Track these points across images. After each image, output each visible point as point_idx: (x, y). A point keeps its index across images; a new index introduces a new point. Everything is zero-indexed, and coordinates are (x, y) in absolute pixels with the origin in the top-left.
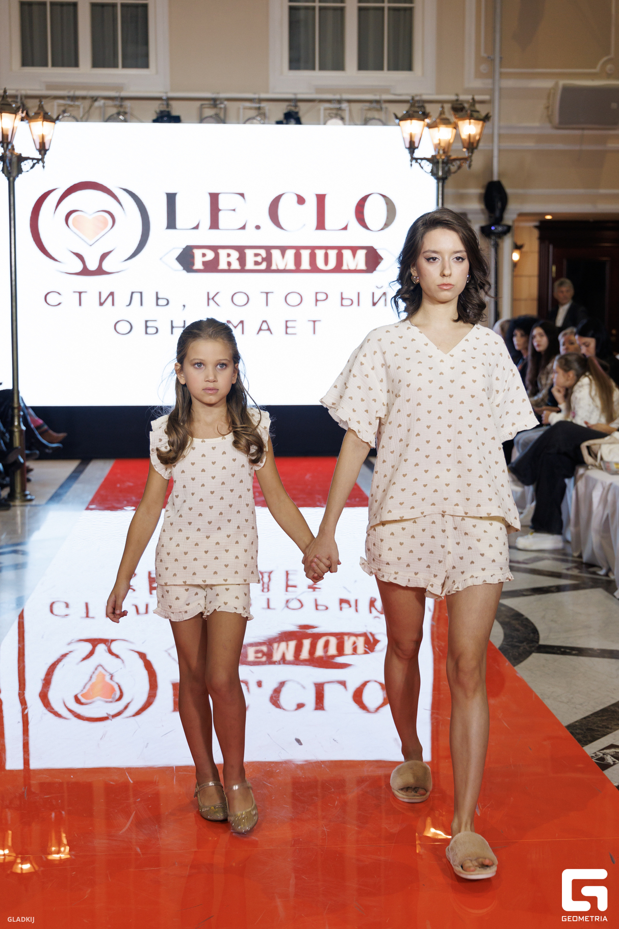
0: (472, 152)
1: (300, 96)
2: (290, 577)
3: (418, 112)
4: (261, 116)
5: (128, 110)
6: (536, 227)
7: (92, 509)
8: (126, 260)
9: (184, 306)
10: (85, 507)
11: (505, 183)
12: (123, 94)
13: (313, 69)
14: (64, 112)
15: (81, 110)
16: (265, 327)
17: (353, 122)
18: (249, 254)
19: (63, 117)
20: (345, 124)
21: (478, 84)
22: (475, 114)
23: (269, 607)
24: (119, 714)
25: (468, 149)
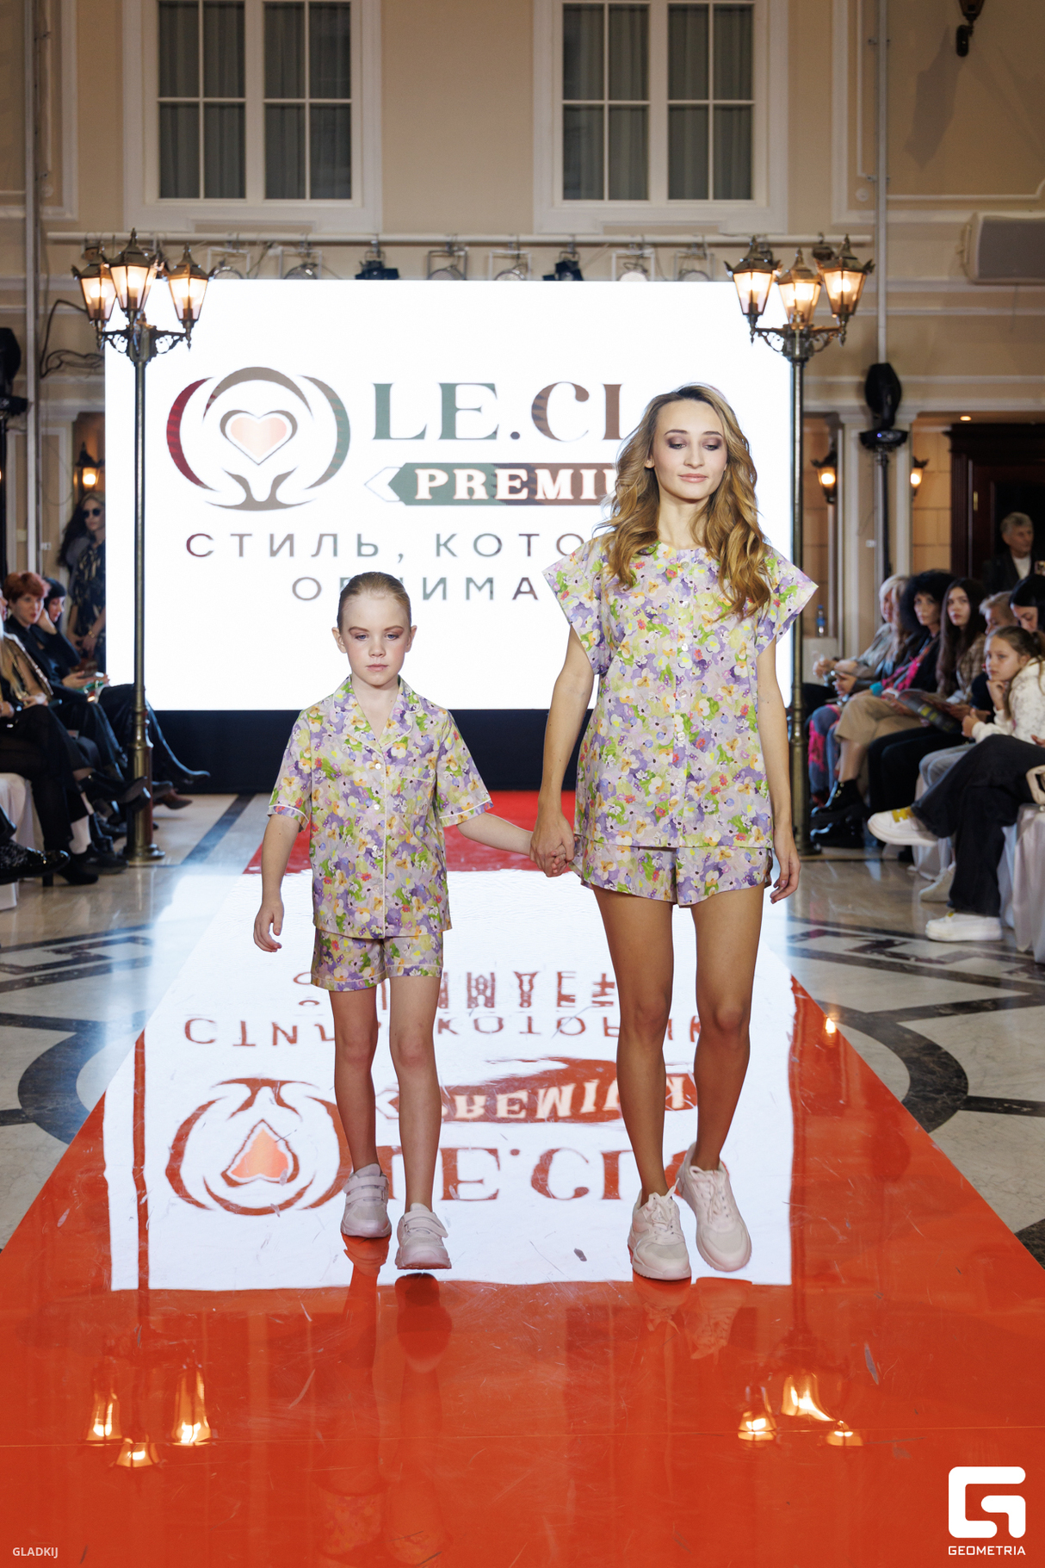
0: (846, 321)
1: (580, 239)
2: (564, 981)
3: (763, 260)
4: (522, 268)
5: (318, 261)
6: (946, 433)
7: (253, 872)
8: (312, 486)
9: (401, 556)
10: (243, 869)
11: (896, 366)
12: (312, 237)
13: (601, 197)
14: (222, 264)
15: (248, 260)
16: (525, 587)
17: (661, 276)
18: (503, 475)
19: (221, 272)
20: (648, 280)
21: (853, 218)
22: (850, 263)
23: (530, 1031)
24: (288, 1204)
25: (839, 315)
